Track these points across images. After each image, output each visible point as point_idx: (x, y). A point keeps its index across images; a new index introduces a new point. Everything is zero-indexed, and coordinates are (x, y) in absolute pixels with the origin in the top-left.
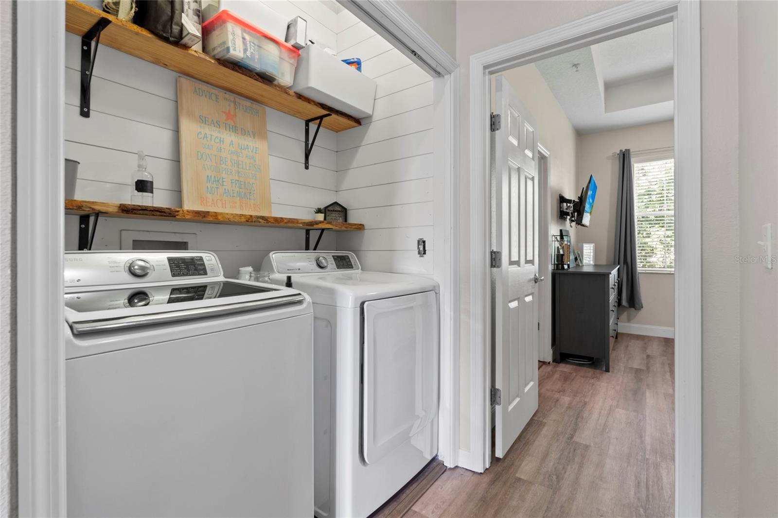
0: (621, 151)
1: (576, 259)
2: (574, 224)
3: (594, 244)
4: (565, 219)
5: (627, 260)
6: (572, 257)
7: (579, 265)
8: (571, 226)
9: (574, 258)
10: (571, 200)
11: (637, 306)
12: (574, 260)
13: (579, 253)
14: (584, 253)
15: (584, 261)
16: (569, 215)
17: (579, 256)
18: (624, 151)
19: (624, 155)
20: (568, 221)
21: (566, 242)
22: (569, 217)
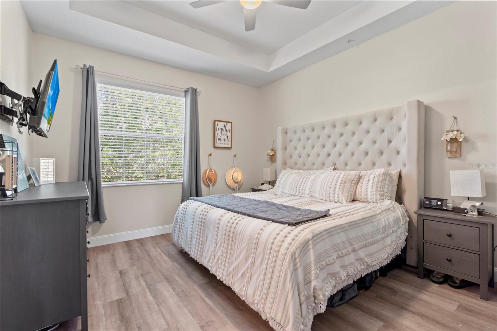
0: (85, 65)
1: (29, 178)
2: (25, 129)
3: (55, 159)
4: (11, 121)
5: (91, 175)
6: (22, 176)
7: (35, 186)
8: (20, 132)
9: (25, 177)
10: (21, 96)
11: (102, 219)
12: (26, 180)
13: (34, 169)
14: (41, 170)
15: (41, 178)
16: (17, 116)
17: (34, 174)
18: (88, 67)
19: (88, 71)
20: (15, 125)
21: (9, 153)
22: (16, 120)
